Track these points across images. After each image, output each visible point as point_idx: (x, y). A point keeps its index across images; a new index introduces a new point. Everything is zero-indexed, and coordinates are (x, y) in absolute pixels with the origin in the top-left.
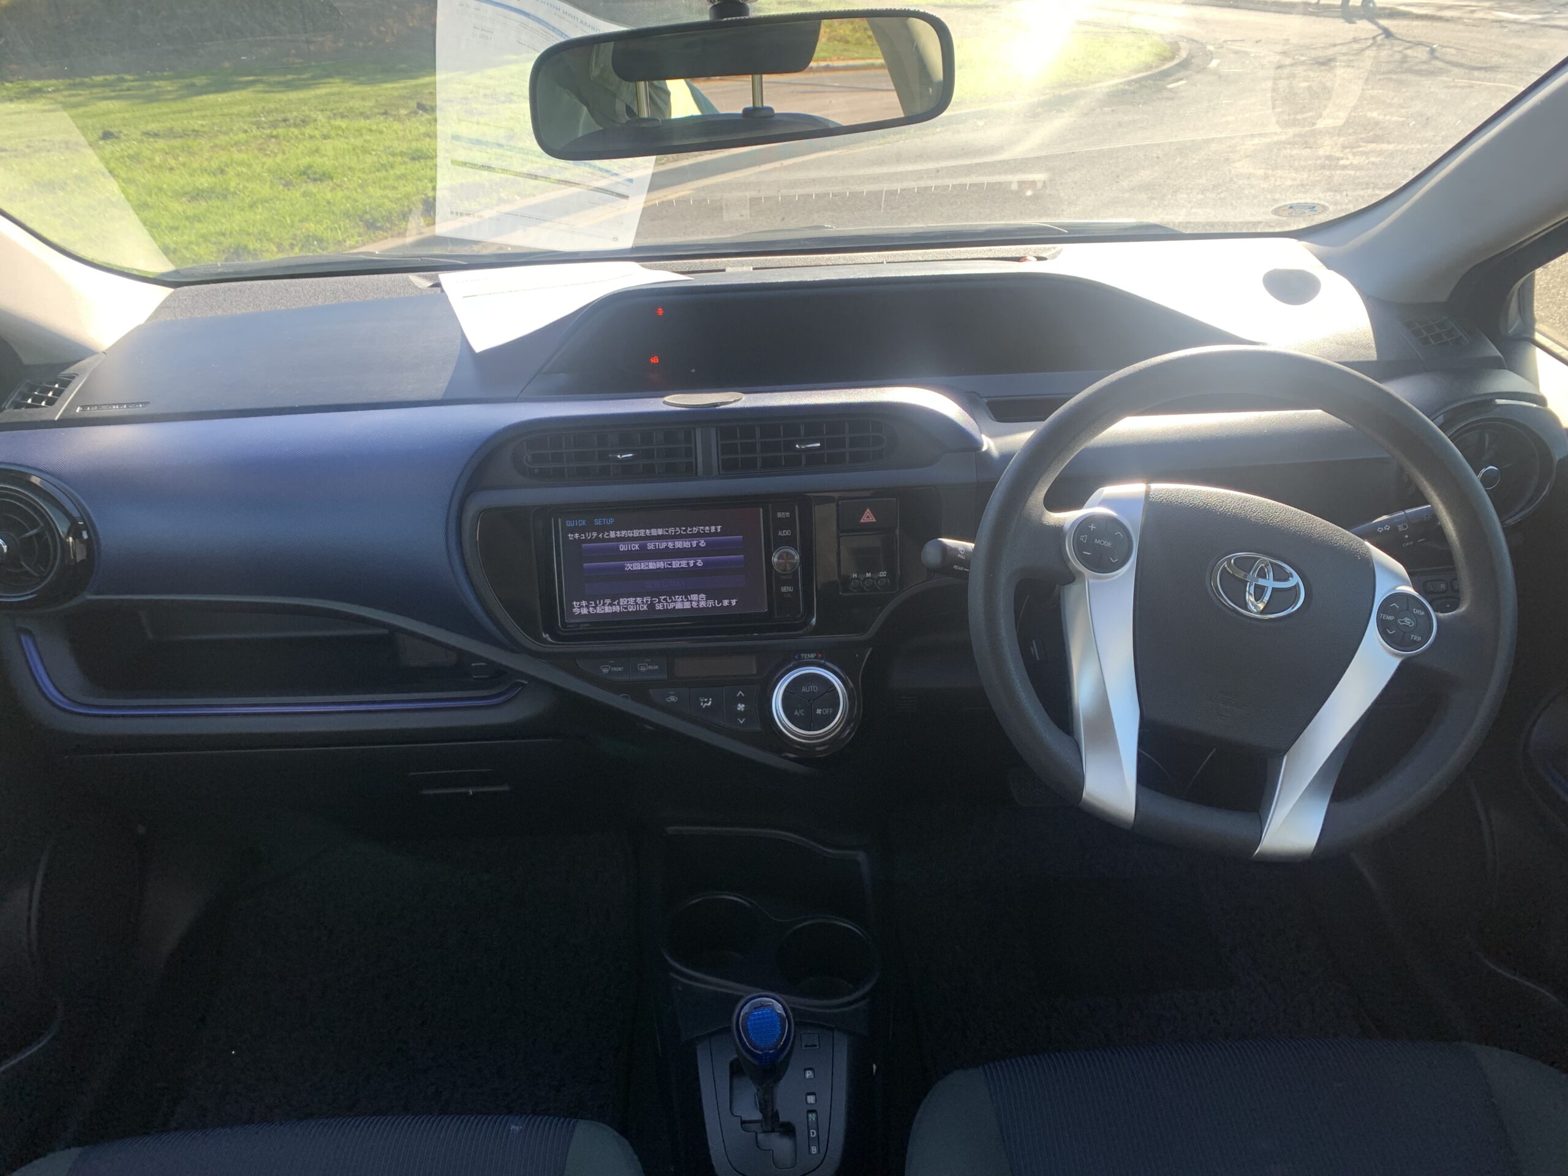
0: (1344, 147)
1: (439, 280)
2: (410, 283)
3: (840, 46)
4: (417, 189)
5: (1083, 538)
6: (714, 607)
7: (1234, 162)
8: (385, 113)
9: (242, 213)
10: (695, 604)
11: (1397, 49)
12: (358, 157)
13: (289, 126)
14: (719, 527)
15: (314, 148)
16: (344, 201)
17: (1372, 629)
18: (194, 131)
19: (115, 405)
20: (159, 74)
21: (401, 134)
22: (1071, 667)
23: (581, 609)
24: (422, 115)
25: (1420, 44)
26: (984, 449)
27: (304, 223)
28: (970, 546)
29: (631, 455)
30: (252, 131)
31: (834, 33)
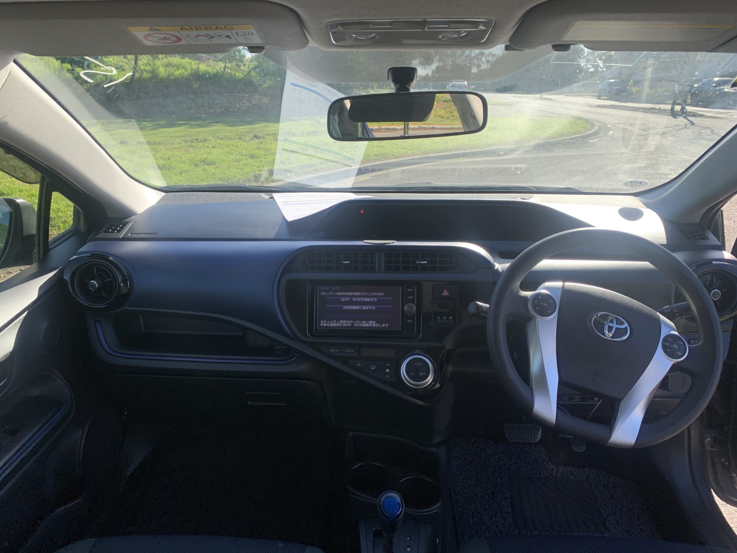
0: (671, 170)
1: (273, 196)
2: (261, 196)
3: (440, 119)
4: (252, 170)
5: (536, 302)
6: (378, 327)
7: (619, 174)
8: (240, 138)
9: (176, 176)
10: (371, 325)
11: (696, 130)
12: (227, 156)
13: (198, 142)
14: (383, 293)
15: (209, 152)
16: (220, 173)
17: (660, 348)
18: (158, 142)
19: (144, 234)
20: (146, 119)
21: (246, 147)
22: (530, 357)
23: (324, 324)
24: (255, 140)
25: (707, 128)
26: (496, 268)
27: (202, 182)
28: (488, 306)
29: (349, 262)
30: (183, 143)
31: (437, 114)
